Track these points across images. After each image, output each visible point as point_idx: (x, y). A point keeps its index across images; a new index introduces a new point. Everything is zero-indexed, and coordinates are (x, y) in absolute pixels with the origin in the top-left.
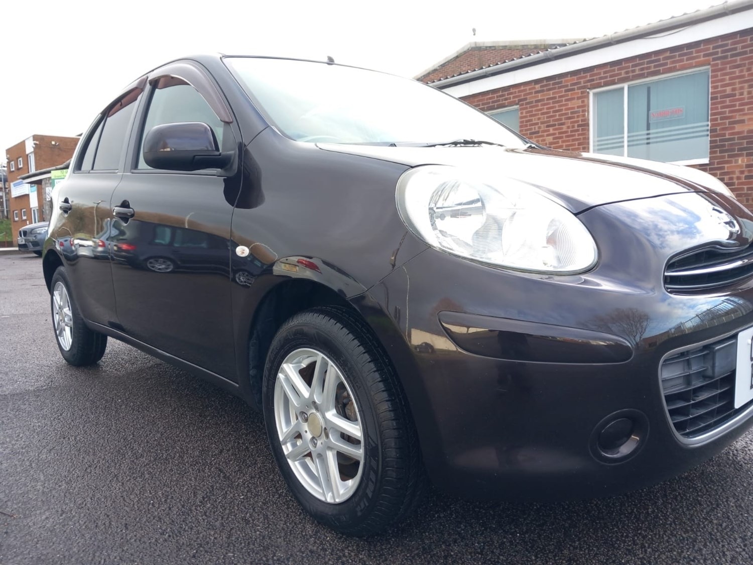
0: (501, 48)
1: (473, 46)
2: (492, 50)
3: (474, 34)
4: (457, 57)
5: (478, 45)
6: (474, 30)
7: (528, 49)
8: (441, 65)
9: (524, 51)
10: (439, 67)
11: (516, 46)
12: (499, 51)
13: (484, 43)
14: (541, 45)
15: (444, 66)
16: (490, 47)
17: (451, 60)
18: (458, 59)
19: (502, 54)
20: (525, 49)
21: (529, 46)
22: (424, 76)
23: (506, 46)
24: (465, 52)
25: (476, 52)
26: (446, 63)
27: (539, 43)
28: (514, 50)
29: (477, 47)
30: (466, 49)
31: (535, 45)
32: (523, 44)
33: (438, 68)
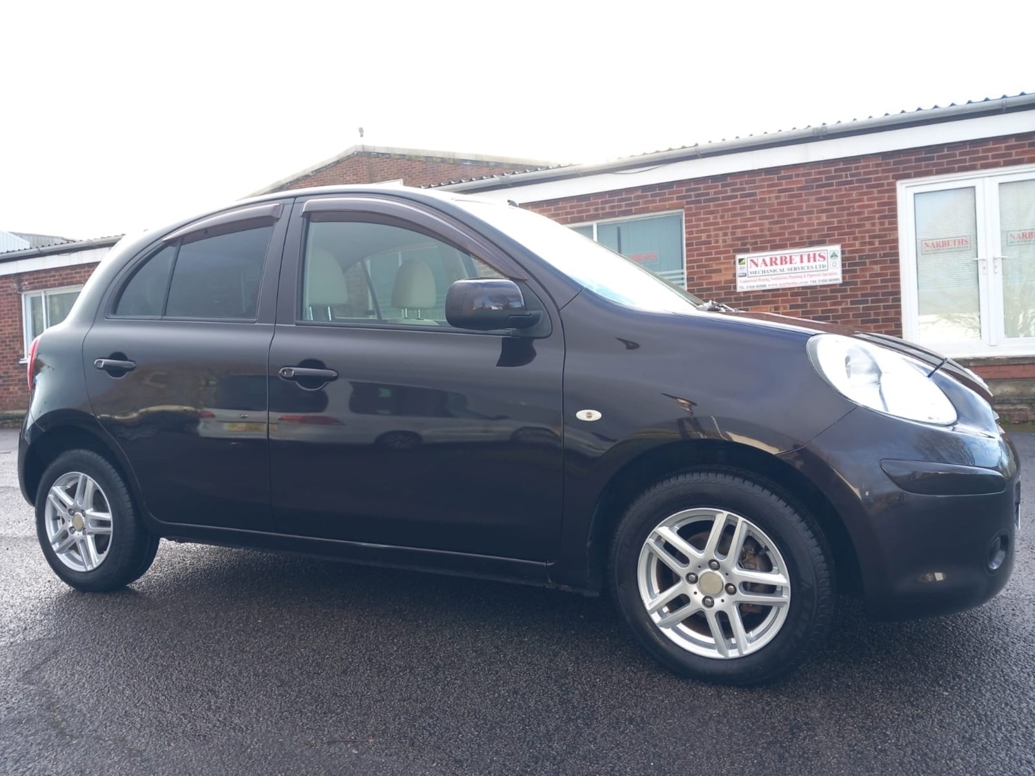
0: (398, 157)
1: (361, 150)
2: (387, 158)
3: (362, 136)
4: (338, 162)
5: (366, 150)
6: (361, 130)
7: (433, 162)
8: (315, 171)
9: (428, 163)
10: (312, 172)
11: (417, 157)
12: (395, 161)
13: (374, 148)
14: (449, 159)
15: (320, 172)
16: (383, 154)
17: (329, 165)
18: (339, 165)
19: (400, 164)
20: (429, 162)
21: (435, 159)
22: (290, 182)
23: (404, 155)
24: (349, 157)
25: (364, 158)
26: (322, 168)
27: (446, 156)
28: (415, 162)
29: (365, 152)
30: (349, 153)
31: (442, 158)
32: (426, 155)
33: (311, 174)
